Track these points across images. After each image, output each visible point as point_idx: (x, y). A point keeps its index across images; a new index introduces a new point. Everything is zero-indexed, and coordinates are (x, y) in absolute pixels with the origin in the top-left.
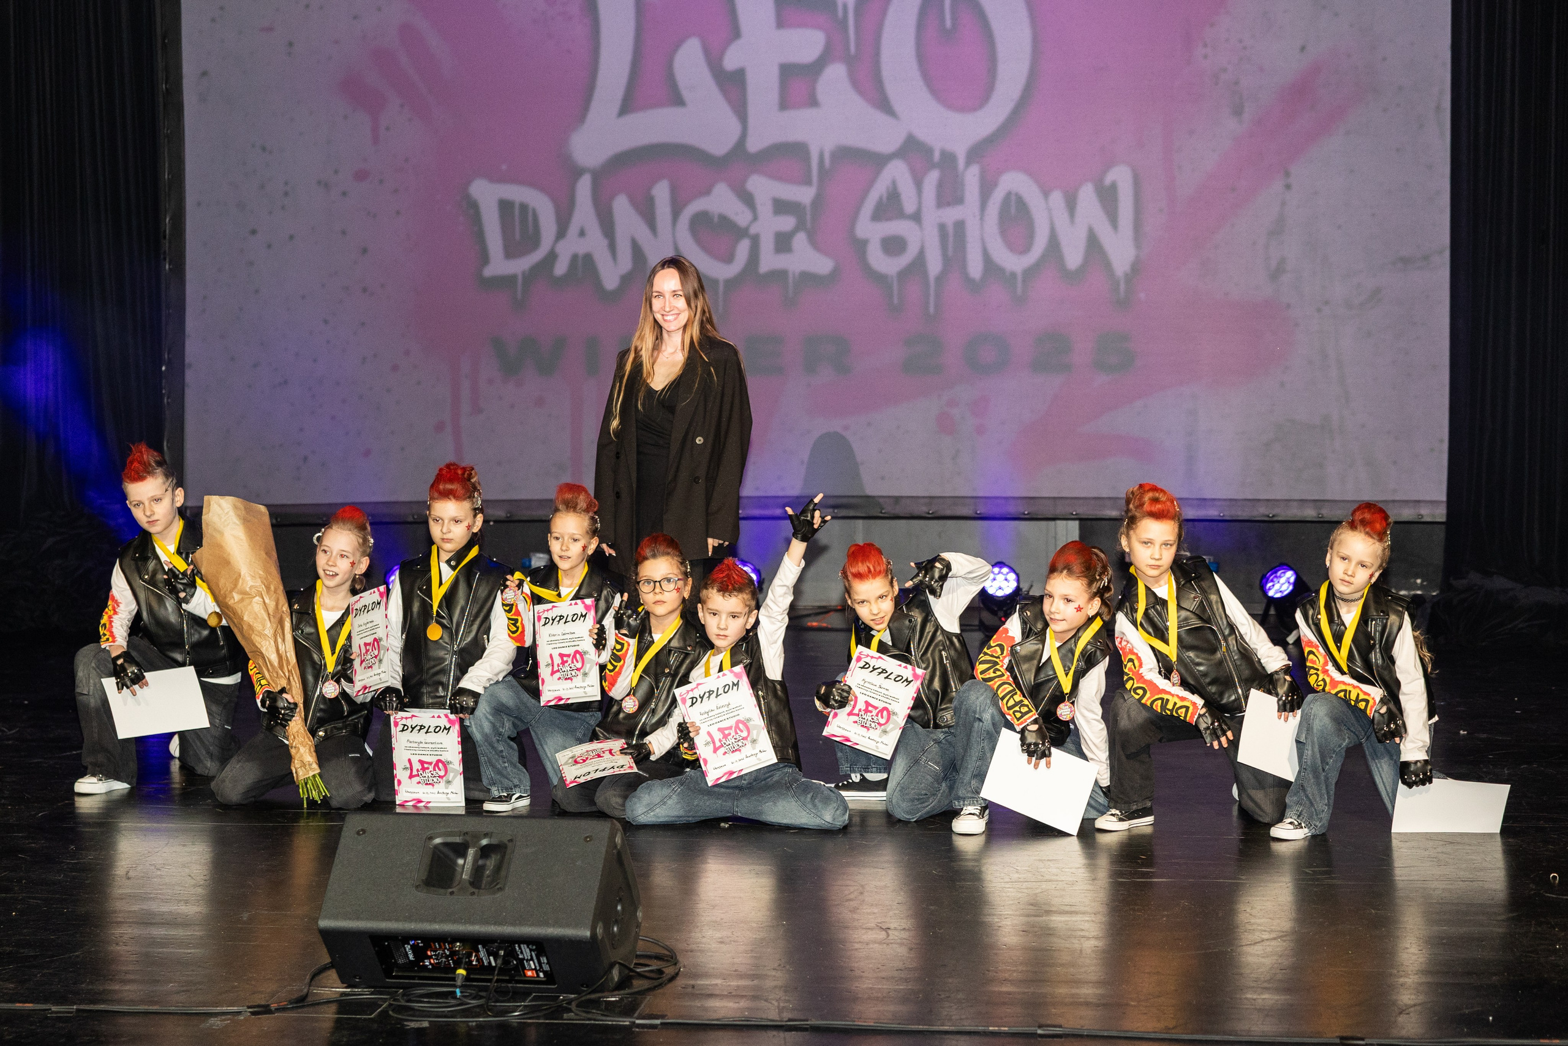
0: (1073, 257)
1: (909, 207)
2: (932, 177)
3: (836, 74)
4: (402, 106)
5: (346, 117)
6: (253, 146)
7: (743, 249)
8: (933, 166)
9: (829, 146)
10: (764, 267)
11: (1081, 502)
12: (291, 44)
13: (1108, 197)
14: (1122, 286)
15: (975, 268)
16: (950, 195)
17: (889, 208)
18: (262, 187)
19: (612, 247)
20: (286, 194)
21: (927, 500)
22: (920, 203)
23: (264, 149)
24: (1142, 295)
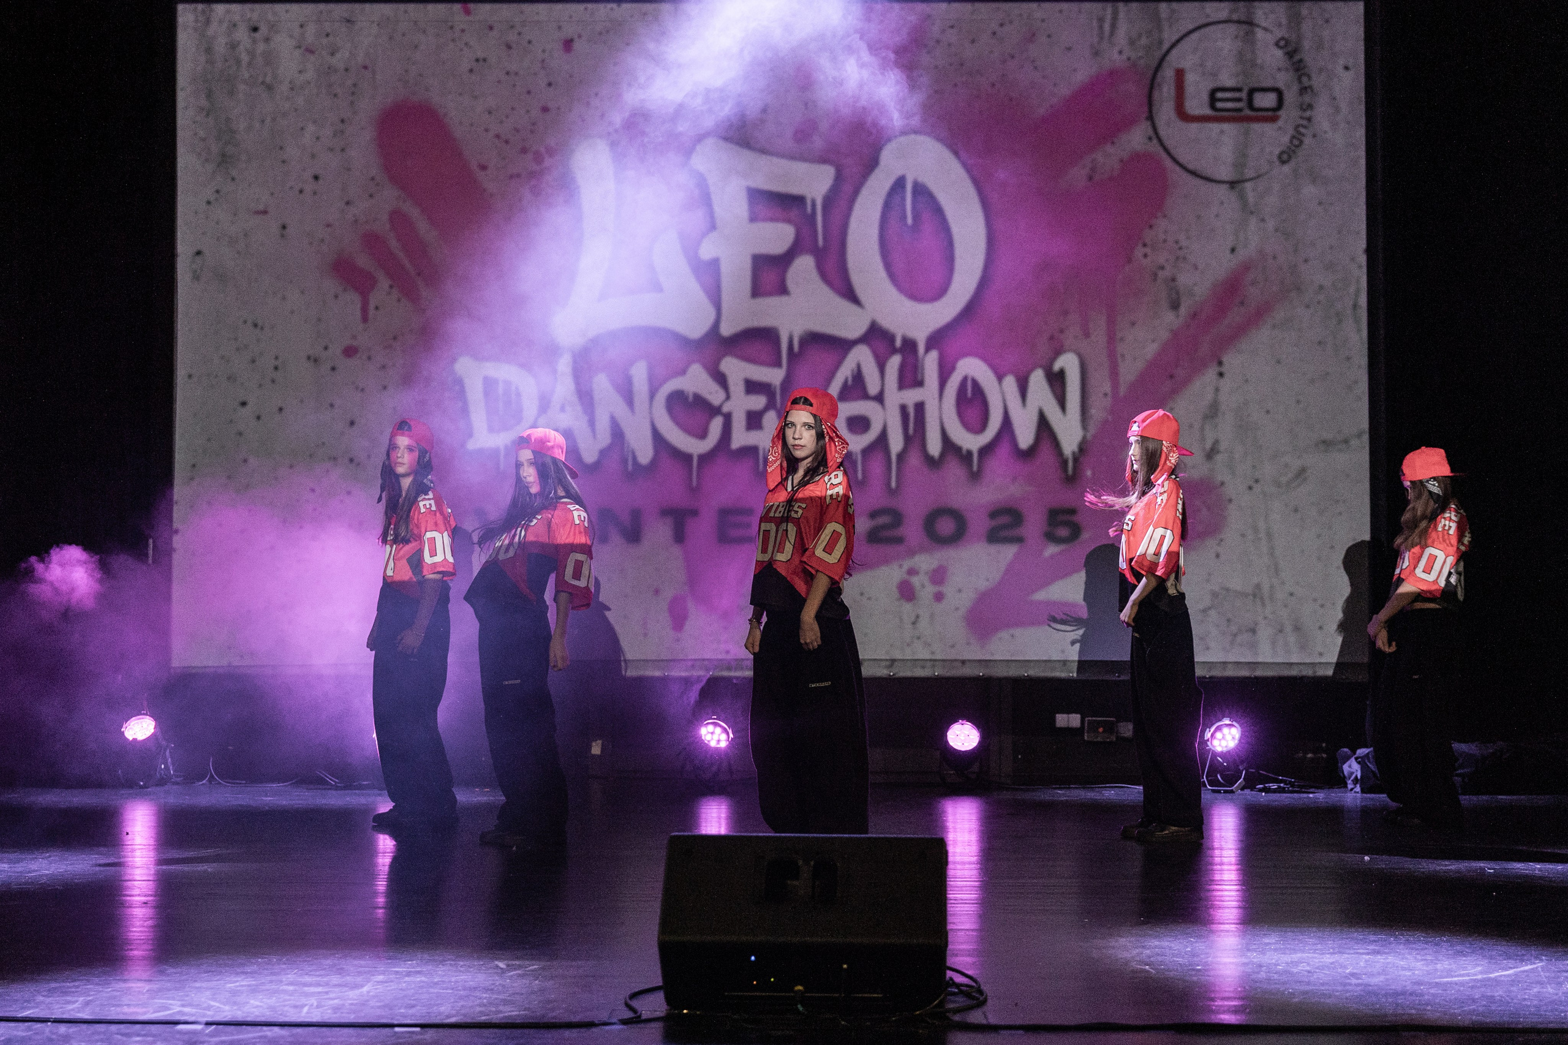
0: (1025, 437)
1: (873, 389)
2: (895, 361)
3: (805, 264)
4: (391, 287)
5: (336, 297)
6: (245, 322)
7: (716, 426)
8: (894, 351)
9: (798, 331)
10: (736, 443)
11: (1032, 664)
12: (284, 227)
13: (1057, 380)
14: (1070, 464)
15: (934, 447)
16: (910, 377)
17: (856, 388)
18: (253, 361)
19: (592, 423)
20: (276, 368)
21: (888, 663)
22: (883, 385)
23: (256, 325)
24: (1089, 473)
